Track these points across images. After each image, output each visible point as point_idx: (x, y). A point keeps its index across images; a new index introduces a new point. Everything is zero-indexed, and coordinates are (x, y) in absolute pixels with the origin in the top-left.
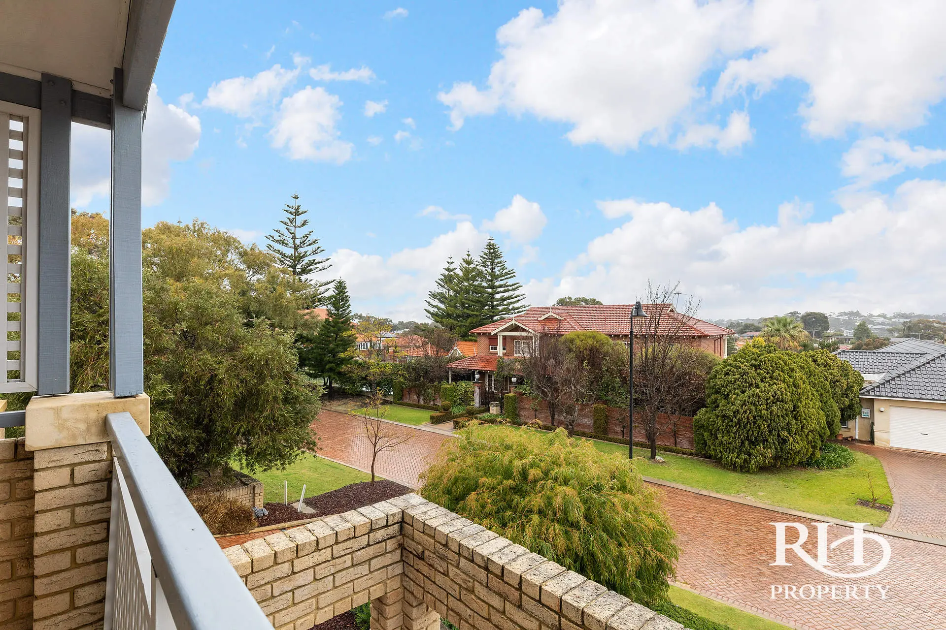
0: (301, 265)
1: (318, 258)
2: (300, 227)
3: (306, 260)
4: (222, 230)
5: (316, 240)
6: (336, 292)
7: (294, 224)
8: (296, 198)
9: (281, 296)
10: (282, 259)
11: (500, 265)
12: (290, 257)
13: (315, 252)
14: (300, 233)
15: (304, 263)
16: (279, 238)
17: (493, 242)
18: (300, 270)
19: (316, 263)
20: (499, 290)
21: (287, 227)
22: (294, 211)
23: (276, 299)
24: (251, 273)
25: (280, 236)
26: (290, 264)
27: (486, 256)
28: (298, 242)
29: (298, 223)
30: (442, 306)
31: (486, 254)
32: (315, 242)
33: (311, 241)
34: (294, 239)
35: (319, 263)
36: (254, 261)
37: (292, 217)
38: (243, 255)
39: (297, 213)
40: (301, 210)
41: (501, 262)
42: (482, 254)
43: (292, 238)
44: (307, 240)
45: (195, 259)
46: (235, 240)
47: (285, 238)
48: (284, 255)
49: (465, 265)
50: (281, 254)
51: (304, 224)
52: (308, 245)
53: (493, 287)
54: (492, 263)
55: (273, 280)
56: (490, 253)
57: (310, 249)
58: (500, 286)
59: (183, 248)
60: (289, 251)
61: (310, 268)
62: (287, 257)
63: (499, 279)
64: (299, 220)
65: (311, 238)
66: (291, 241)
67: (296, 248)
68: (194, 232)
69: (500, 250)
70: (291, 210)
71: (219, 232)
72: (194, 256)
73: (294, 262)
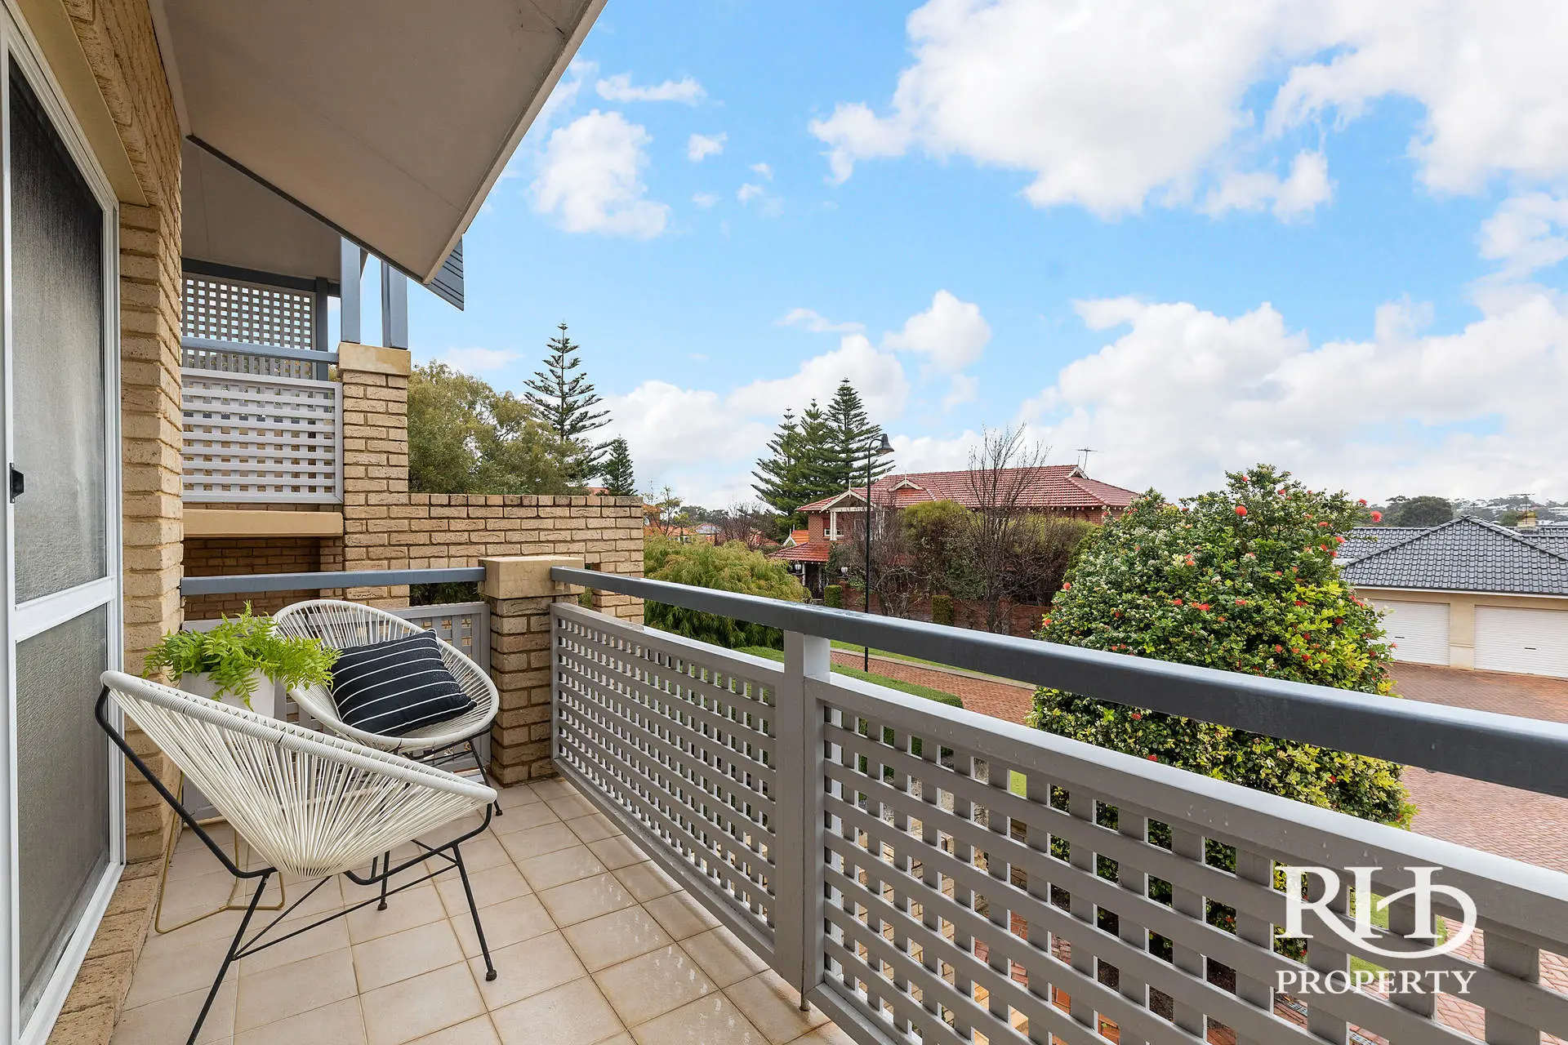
0: (571, 419)
1: (592, 410)
2: (569, 368)
3: (577, 413)
4: (466, 374)
5: (590, 386)
6: (614, 454)
7: (561, 364)
8: (564, 328)
9: (537, 459)
10: (546, 413)
11: (858, 418)
12: (556, 409)
13: (588, 402)
14: (569, 376)
15: (574, 417)
16: (542, 384)
17: (848, 385)
18: (569, 427)
19: (591, 418)
20: (856, 455)
21: (552, 368)
22: (561, 346)
23: (532, 463)
24: (504, 431)
25: (542, 381)
26: (557, 419)
27: (837, 407)
28: (566, 389)
29: (567, 363)
30: (776, 480)
31: (837, 403)
32: (589, 388)
33: (583, 387)
34: (561, 384)
35: (595, 417)
36: (508, 413)
37: (557, 354)
38: (494, 407)
39: (565, 348)
40: (569, 345)
41: (859, 415)
42: (832, 403)
43: (558, 384)
44: (578, 386)
45: (430, 409)
46: (485, 387)
47: (550, 383)
48: (548, 406)
49: (808, 420)
50: (544, 405)
51: (574, 363)
52: (580, 393)
53: (847, 451)
54: (846, 415)
55: (530, 437)
56: (844, 401)
57: (581, 399)
58: (858, 450)
59: (417, 396)
60: (555, 401)
61: (580, 424)
62: (551, 409)
63: (857, 439)
64: (568, 358)
65: (583, 384)
66: (557, 387)
67: (564, 397)
68: (432, 378)
69: (859, 396)
70: (557, 345)
71: (463, 377)
72: (428, 406)
73: (562, 416)
